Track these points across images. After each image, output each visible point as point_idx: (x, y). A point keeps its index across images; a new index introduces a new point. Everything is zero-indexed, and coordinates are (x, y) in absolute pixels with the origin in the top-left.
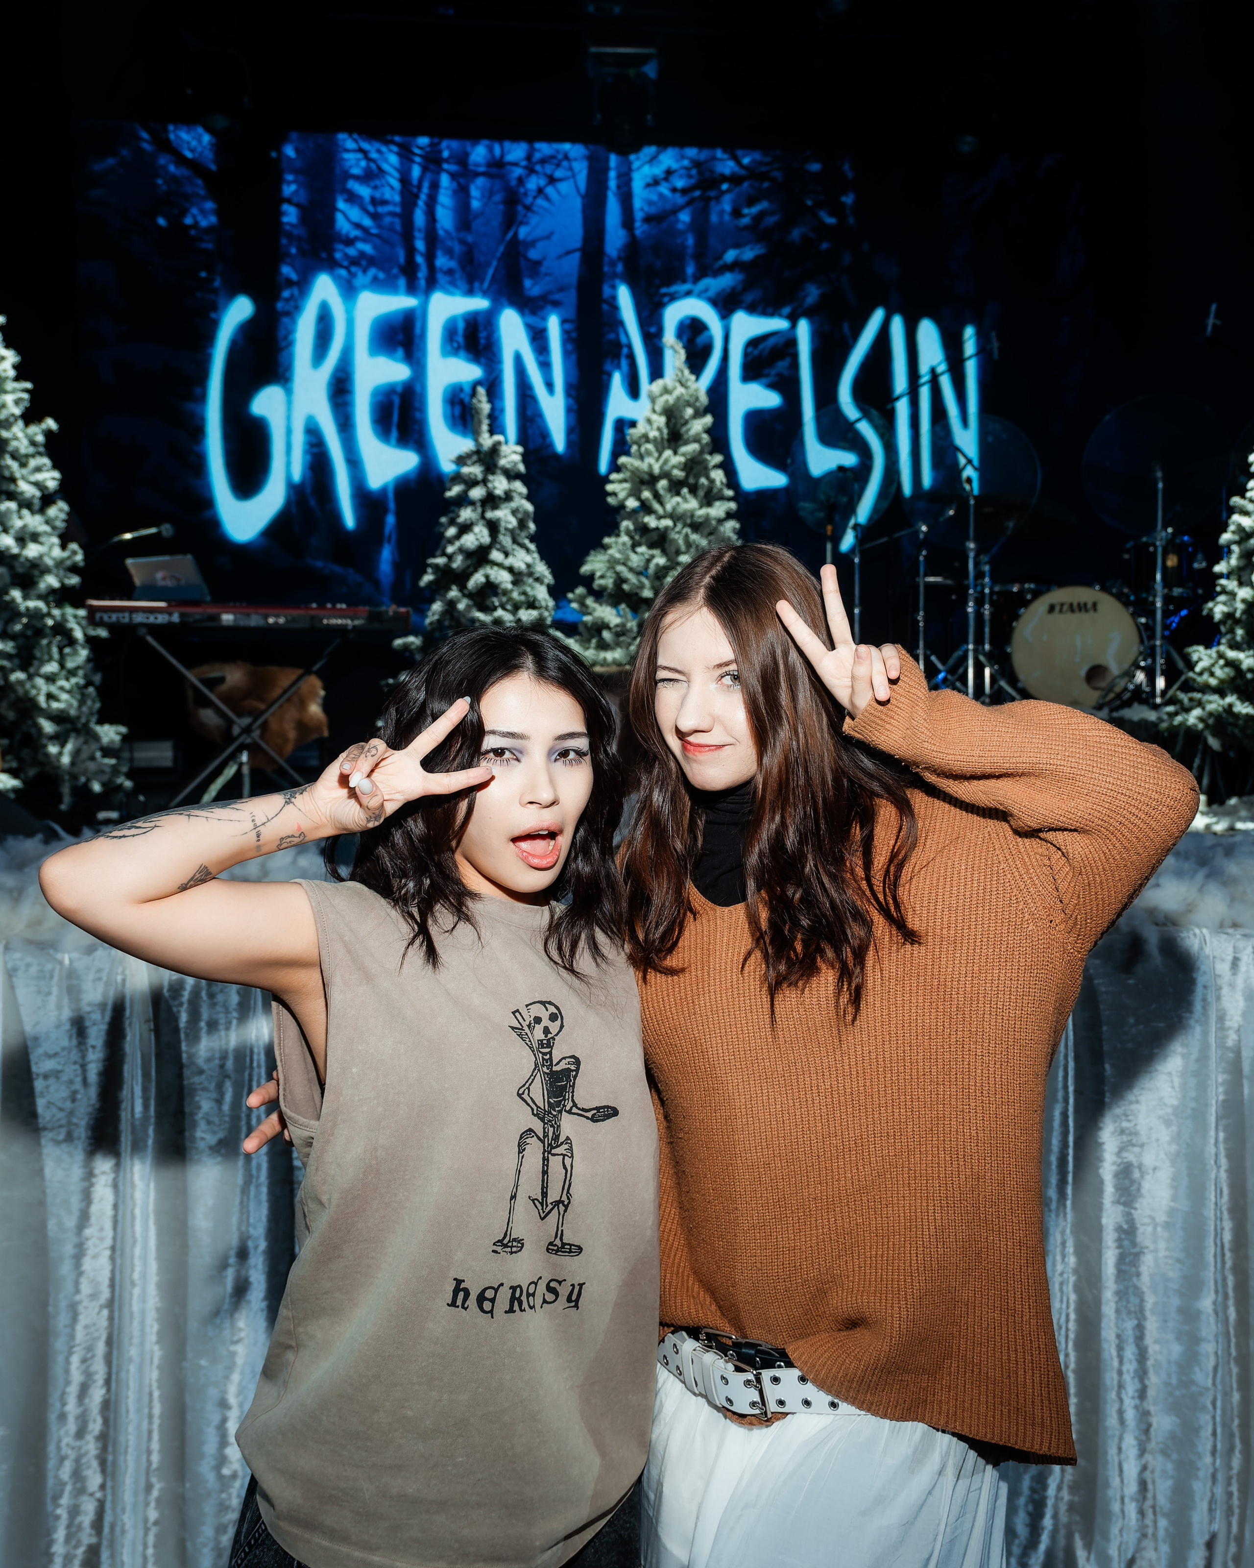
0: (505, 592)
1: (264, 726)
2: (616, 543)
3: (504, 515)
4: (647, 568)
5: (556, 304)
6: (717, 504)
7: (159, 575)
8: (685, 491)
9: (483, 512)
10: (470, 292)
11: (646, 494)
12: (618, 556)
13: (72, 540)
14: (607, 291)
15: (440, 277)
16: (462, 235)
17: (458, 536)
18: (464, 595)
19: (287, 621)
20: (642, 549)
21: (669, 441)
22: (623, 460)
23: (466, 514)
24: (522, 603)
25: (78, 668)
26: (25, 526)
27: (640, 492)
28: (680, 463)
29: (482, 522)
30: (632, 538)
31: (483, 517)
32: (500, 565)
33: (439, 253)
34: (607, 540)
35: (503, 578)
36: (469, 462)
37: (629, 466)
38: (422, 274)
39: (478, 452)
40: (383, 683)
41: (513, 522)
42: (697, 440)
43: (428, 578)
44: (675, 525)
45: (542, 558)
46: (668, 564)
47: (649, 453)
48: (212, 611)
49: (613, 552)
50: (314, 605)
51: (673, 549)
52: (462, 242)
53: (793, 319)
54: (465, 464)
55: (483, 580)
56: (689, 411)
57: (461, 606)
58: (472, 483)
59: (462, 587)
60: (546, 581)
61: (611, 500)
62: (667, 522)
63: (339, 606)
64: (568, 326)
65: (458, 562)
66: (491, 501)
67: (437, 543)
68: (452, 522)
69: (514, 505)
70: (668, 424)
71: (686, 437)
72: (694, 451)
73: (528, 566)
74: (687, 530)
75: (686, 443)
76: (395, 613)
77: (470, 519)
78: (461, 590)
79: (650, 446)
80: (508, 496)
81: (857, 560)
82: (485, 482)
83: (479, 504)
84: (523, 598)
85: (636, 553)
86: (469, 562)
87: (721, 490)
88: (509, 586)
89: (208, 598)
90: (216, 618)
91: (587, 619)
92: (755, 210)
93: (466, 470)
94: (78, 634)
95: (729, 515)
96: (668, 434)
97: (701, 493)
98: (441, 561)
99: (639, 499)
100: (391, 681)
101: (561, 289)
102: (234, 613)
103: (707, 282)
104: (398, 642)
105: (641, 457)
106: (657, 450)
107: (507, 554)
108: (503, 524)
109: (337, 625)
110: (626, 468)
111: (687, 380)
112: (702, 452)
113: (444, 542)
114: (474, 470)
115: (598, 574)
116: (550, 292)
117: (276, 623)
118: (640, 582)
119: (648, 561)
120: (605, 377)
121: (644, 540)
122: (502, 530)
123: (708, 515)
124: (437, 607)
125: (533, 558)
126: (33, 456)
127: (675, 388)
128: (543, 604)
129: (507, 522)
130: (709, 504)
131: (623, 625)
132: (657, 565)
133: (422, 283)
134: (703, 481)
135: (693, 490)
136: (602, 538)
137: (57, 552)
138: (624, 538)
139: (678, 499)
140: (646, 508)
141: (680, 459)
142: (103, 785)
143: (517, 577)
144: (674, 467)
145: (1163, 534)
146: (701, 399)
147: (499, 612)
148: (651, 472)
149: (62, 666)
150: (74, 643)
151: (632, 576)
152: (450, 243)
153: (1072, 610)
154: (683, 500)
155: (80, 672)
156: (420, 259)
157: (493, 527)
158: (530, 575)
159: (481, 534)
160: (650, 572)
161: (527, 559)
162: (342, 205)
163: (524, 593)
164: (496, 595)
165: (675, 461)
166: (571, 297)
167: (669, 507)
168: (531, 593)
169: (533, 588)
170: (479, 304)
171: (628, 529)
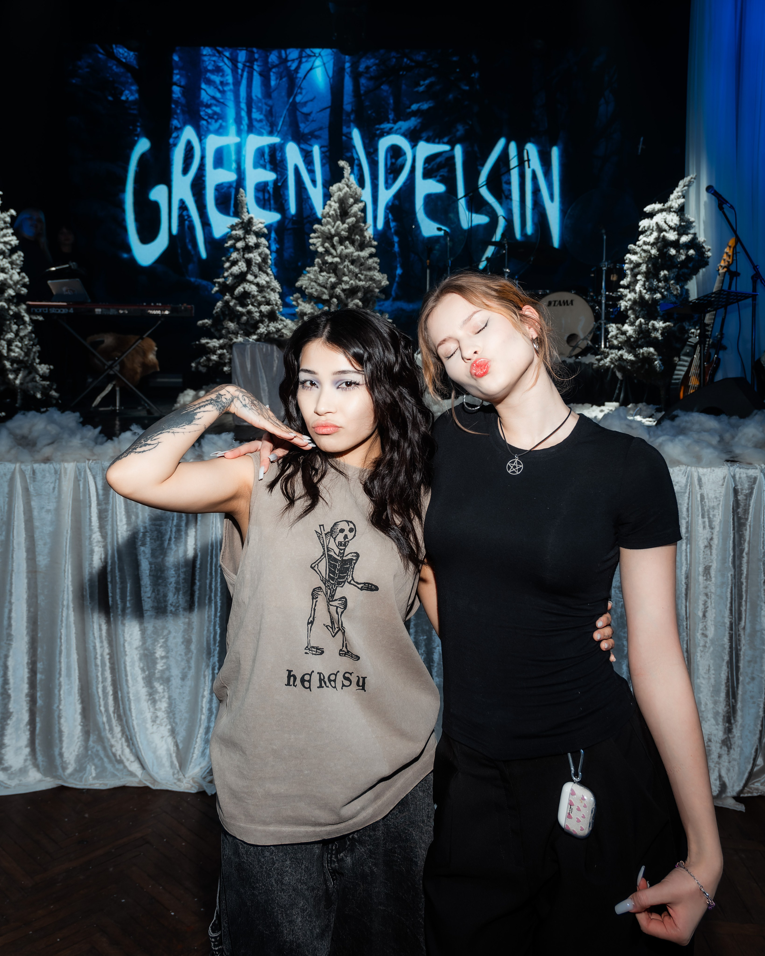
0: (254, 296)
1: (121, 365)
2: (312, 270)
4: (326, 283)
5: (317, 137)
6: (366, 249)
7: (64, 289)
8: (347, 242)
9: (243, 255)
10: (271, 133)
11: (327, 245)
12: (312, 277)
14: (345, 130)
15: (255, 123)
16: (267, 100)
17: (230, 267)
18: (233, 298)
19: (129, 312)
20: (324, 274)
21: (341, 215)
22: (316, 226)
23: (234, 255)
24: (262, 302)
25: (25, 336)
27: (325, 242)
28: (345, 228)
29: (243, 260)
30: (320, 268)
31: (243, 257)
32: (251, 282)
33: (254, 110)
34: (308, 269)
35: (253, 289)
36: (237, 228)
37: (318, 230)
38: (245, 121)
39: (242, 223)
40: (193, 343)
41: (259, 259)
42: (355, 215)
43: (215, 289)
44: (342, 261)
45: (276, 278)
46: (337, 281)
47: (329, 223)
48: (90, 306)
49: (311, 275)
50: (145, 304)
51: (341, 274)
52: (267, 104)
53: (452, 145)
54: (233, 230)
55: (242, 290)
56: (351, 200)
57: (232, 304)
58: (238, 239)
59: (232, 295)
60: (277, 290)
61: (311, 247)
62: (337, 259)
63: (157, 304)
64: (324, 149)
65: (229, 281)
67: (220, 271)
68: (228, 260)
69: (260, 251)
70: (340, 208)
71: (349, 214)
72: (352, 221)
73: (268, 282)
74: (349, 264)
75: (349, 218)
76: (185, 308)
77: (236, 258)
79: (329, 219)
83: (241, 250)
84: (263, 299)
85: (320, 275)
86: (235, 281)
87: (370, 241)
88: (256, 293)
89: (89, 301)
90: (92, 311)
92: (427, 82)
93: (234, 232)
94: (27, 319)
95: (371, 256)
96: (340, 212)
97: (357, 244)
98: (221, 280)
99: (324, 247)
100: (197, 343)
101: (320, 129)
102: (102, 308)
103: (400, 123)
104: (200, 322)
105: (326, 225)
106: (334, 221)
108: (254, 261)
109: (156, 314)
111: (351, 183)
112: (357, 221)
113: (223, 270)
114: (239, 233)
115: (304, 286)
116: (315, 130)
117: (124, 313)
118: (321, 291)
119: (328, 279)
121: (326, 269)
122: (254, 264)
123: (359, 255)
124: (220, 304)
125: (271, 279)
127: (344, 188)
128: (275, 302)
129: (256, 260)
130: (361, 249)
132: (330, 282)
133: (244, 127)
135: (353, 243)
136: (306, 268)
137: (16, 277)
138: (316, 268)
139: (343, 247)
140: (327, 252)
141: (346, 226)
142: (42, 394)
143: (261, 288)
144: (342, 230)
145: (606, 263)
146: (358, 193)
147: (250, 307)
148: (330, 233)
149: (17, 334)
150: (24, 323)
151: (319, 288)
152: (260, 105)
153: (560, 305)
154: (346, 248)
155: (27, 338)
156: (244, 114)
157: (249, 262)
158: (268, 287)
159: (242, 266)
160: (329, 285)
161: (268, 279)
162: (203, 86)
163: (264, 297)
164: (249, 298)
165: (343, 227)
166: (325, 134)
167: (339, 251)
168: (268, 297)
169: (269, 294)
170: (275, 140)
171: (318, 263)
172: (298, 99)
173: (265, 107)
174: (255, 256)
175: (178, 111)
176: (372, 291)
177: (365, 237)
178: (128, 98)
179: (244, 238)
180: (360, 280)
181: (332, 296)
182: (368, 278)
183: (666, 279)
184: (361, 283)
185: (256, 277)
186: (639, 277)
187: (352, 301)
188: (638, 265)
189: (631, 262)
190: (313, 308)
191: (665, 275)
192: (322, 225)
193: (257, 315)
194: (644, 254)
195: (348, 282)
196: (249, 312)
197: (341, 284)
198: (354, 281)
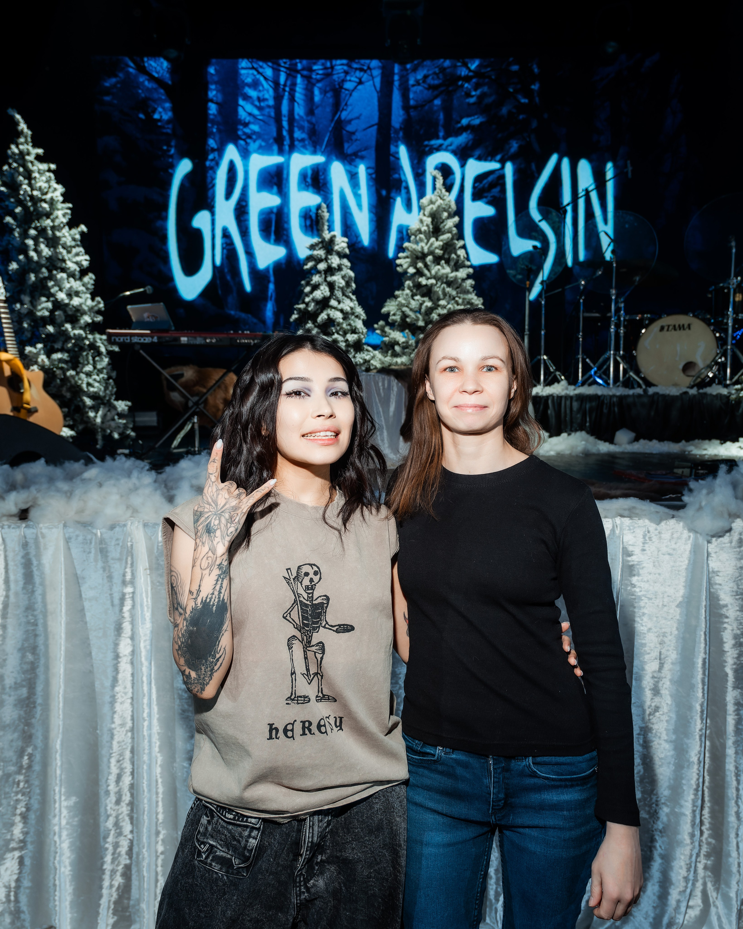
0: (339, 324)
1: (206, 402)
2: (402, 294)
3: (337, 279)
4: (420, 308)
5: (363, 158)
6: (461, 270)
7: (146, 315)
8: (443, 262)
9: (326, 277)
10: (314, 152)
11: (420, 265)
12: (403, 302)
13: (97, 296)
14: (393, 149)
15: (296, 143)
16: (309, 118)
17: (311, 292)
18: (315, 326)
19: (217, 341)
20: (418, 297)
21: (433, 232)
22: (406, 244)
23: (316, 279)
24: (348, 330)
25: (102, 369)
26: (71, 287)
27: (416, 264)
28: (439, 246)
29: (325, 283)
30: (411, 291)
31: (325, 280)
32: (336, 308)
33: (296, 129)
34: (397, 293)
35: (338, 316)
36: (317, 248)
37: (410, 248)
38: (287, 142)
39: (322, 242)
41: (343, 283)
42: (450, 231)
43: (295, 316)
44: (437, 283)
45: (359, 304)
46: (433, 306)
47: (421, 240)
48: (175, 335)
49: (401, 300)
50: (232, 332)
51: (436, 297)
52: (309, 122)
53: (503, 162)
54: (315, 249)
55: (326, 317)
56: (445, 215)
58: (319, 260)
59: (314, 321)
60: (362, 317)
61: (399, 269)
62: (433, 281)
63: (245, 332)
64: (371, 171)
65: (312, 307)
66: (330, 271)
67: (300, 296)
68: (308, 284)
69: (343, 273)
70: (432, 222)
71: (443, 230)
72: (448, 240)
73: (352, 309)
74: (444, 285)
75: (443, 234)
77: (318, 281)
78: (313, 323)
79: (422, 236)
80: (340, 268)
81: (543, 302)
82: (326, 259)
83: (323, 272)
84: (349, 327)
85: (414, 300)
86: (318, 307)
87: (463, 262)
88: (341, 321)
89: (173, 328)
90: (178, 339)
91: (386, 339)
92: (479, 92)
93: (315, 253)
94: (103, 349)
95: (469, 277)
96: (433, 228)
97: (452, 263)
98: (302, 306)
99: (415, 268)
101: (367, 149)
102: (187, 337)
103: (450, 140)
105: (417, 243)
106: (426, 238)
107: (339, 302)
108: (337, 284)
109: (245, 343)
110: (408, 249)
111: (444, 195)
112: (452, 239)
113: (303, 295)
114: (320, 253)
115: (392, 313)
116: (360, 150)
117: (211, 342)
118: (417, 316)
119: (421, 304)
120: (392, 200)
121: (418, 292)
122: (337, 288)
123: (456, 276)
125: (355, 304)
126: (74, 247)
127: (436, 201)
128: (361, 331)
129: (339, 283)
130: (457, 270)
131: (407, 342)
132: (427, 306)
133: (287, 148)
134: (453, 256)
135: (448, 262)
136: (394, 292)
137: (89, 303)
138: (407, 291)
139: (439, 267)
141: (440, 243)
142: (120, 434)
143: (346, 315)
144: (436, 248)
145: (735, 281)
146: (453, 206)
147: (335, 336)
148: (422, 252)
149: (95, 368)
150: (99, 354)
151: (411, 314)
152: (303, 123)
153: (675, 329)
154: (442, 268)
155: (105, 371)
156: (285, 133)
157: (331, 286)
158: (353, 314)
159: (324, 290)
160: (423, 311)
161: (351, 304)
162: (241, 102)
163: (350, 325)
164: (334, 326)
165: (437, 245)
166: (372, 153)
167: (433, 272)
168: (353, 324)
169: (354, 321)
170: (319, 159)
171: (410, 286)
172: (344, 115)
173: (306, 124)
175: (215, 130)
177: (458, 256)
178: (161, 117)
180: (458, 304)
182: (466, 302)
192: (412, 243)
193: (343, 345)
197: (436, 308)
198: (452, 304)
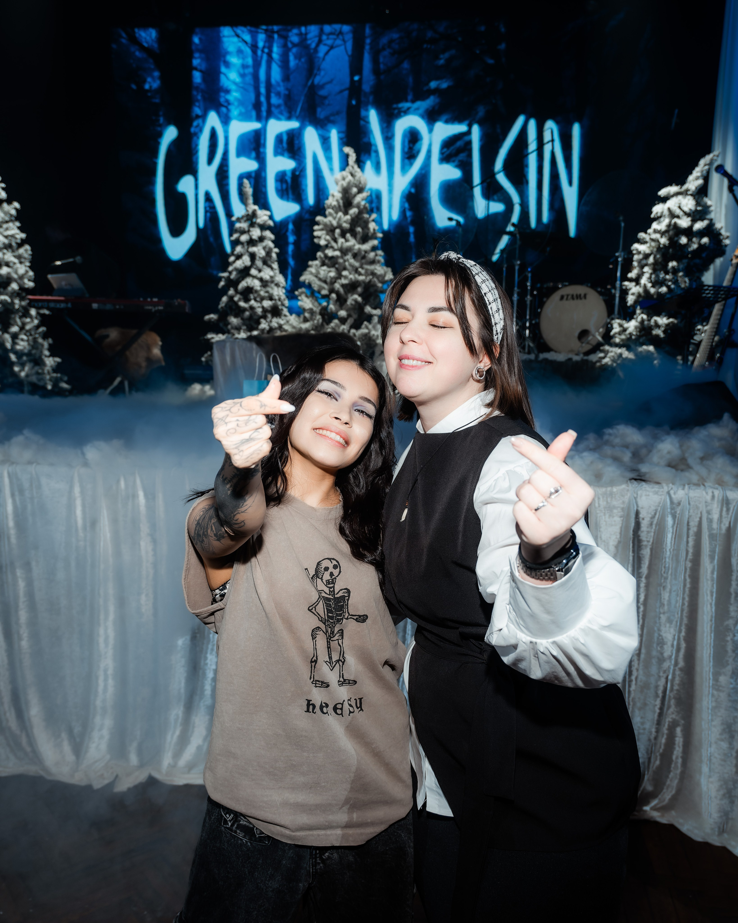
0: (257, 291)
2: (314, 264)
4: (326, 278)
5: (335, 121)
6: (368, 242)
7: (64, 283)
8: (348, 235)
9: (248, 248)
10: (289, 118)
11: (328, 237)
14: (363, 113)
15: (273, 109)
16: (285, 84)
17: (235, 261)
18: (237, 293)
19: (125, 307)
20: (325, 268)
21: (344, 206)
22: (319, 218)
23: (239, 249)
24: (265, 297)
25: (31, 329)
28: (347, 220)
29: (247, 254)
30: (321, 262)
31: (247, 251)
32: (255, 277)
33: (273, 95)
34: (310, 263)
35: (256, 284)
36: (242, 221)
37: (321, 222)
38: (264, 108)
39: (247, 215)
41: (263, 254)
42: (358, 206)
43: (221, 284)
44: (342, 255)
45: (281, 273)
46: (337, 276)
47: (330, 214)
48: (87, 301)
49: (313, 270)
50: (141, 299)
51: (341, 268)
53: (471, 125)
54: (240, 222)
55: (246, 285)
56: (355, 190)
57: (236, 299)
58: (242, 232)
59: (236, 289)
60: (281, 285)
61: (315, 240)
62: (338, 253)
63: (154, 299)
64: (342, 135)
65: (234, 275)
66: (252, 242)
68: (232, 254)
69: (264, 244)
70: (343, 197)
71: (353, 204)
72: (354, 213)
73: (272, 277)
74: (350, 258)
75: (351, 209)
76: (179, 303)
77: (240, 252)
80: (261, 240)
83: (245, 244)
84: (266, 294)
85: (321, 270)
86: (239, 275)
87: (375, 234)
88: (259, 288)
90: (89, 305)
92: (447, 55)
93: (240, 225)
94: (33, 312)
95: (375, 248)
96: (344, 203)
97: (358, 237)
98: (226, 274)
99: (326, 240)
100: (204, 338)
101: (338, 113)
103: (419, 103)
104: (206, 317)
105: (328, 217)
106: (335, 212)
108: (258, 255)
109: (150, 309)
111: (356, 172)
112: (360, 212)
113: (228, 264)
114: (244, 225)
115: (308, 281)
116: (331, 115)
118: (322, 286)
119: (328, 274)
120: (362, 164)
121: (326, 263)
122: (258, 258)
123: (361, 248)
124: (225, 299)
125: (275, 273)
127: (348, 177)
128: (278, 297)
129: (260, 253)
130: (363, 242)
132: (330, 277)
133: (264, 114)
135: (354, 235)
136: (308, 262)
137: (22, 271)
138: (318, 262)
139: (344, 240)
140: (329, 245)
141: (348, 217)
143: (264, 283)
144: (345, 222)
145: (623, 253)
146: (362, 182)
147: (252, 302)
148: (332, 225)
149: (22, 328)
150: (30, 316)
151: (319, 283)
152: (279, 89)
153: (573, 299)
154: (347, 241)
156: (263, 99)
157: (253, 256)
158: (272, 282)
159: (246, 260)
160: (328, 280)
161: (272, 273)
162: (223, 70)
163: (267, 292)
164: (252, 293)
165: (345, 219)
166: (343, 118)
167: (339, 244)
168: (271, 291)
169: (273, 289)
170: (294, 124)
171: (320, 257)
172: (317, 81)
173: (283, 92)
174: (259, 251)
175: (199, 98)
176: (375, 285)
177: (368, 229)
178: (151, 87)
179: (249, 231)
180: (360, 274)
181: (332, 291)
182: (369, 272)
183: (675, 271)
184: (361, 278)
185: (260, 271)
186: (646, 269)
187: (352, 295)
188: (647, 256)
189: (639, 253)
190: (313, 304)
191: (673, 267)
192: (325, 216)
193: (259, 311)
194: (653, 244)
195: (348, 276)
196: (252, 308)
197: (340, 279)
198: (354, 275)
